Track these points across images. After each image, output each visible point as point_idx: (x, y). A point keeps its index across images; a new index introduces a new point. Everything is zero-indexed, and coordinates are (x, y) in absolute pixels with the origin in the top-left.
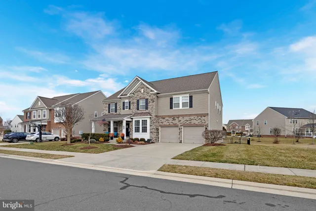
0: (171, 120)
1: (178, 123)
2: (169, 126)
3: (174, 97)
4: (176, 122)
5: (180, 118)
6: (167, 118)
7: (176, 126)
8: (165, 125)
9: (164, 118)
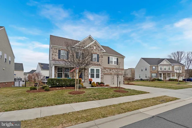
0: (109, 70)
1: (112, 73)
2: (108, 74)
3: (110, 57)
4: (111, 72)
5: (113, 70)
6: (107, 69)
7: (111, 74)
8: (106, 73)
9: (105, 69)
